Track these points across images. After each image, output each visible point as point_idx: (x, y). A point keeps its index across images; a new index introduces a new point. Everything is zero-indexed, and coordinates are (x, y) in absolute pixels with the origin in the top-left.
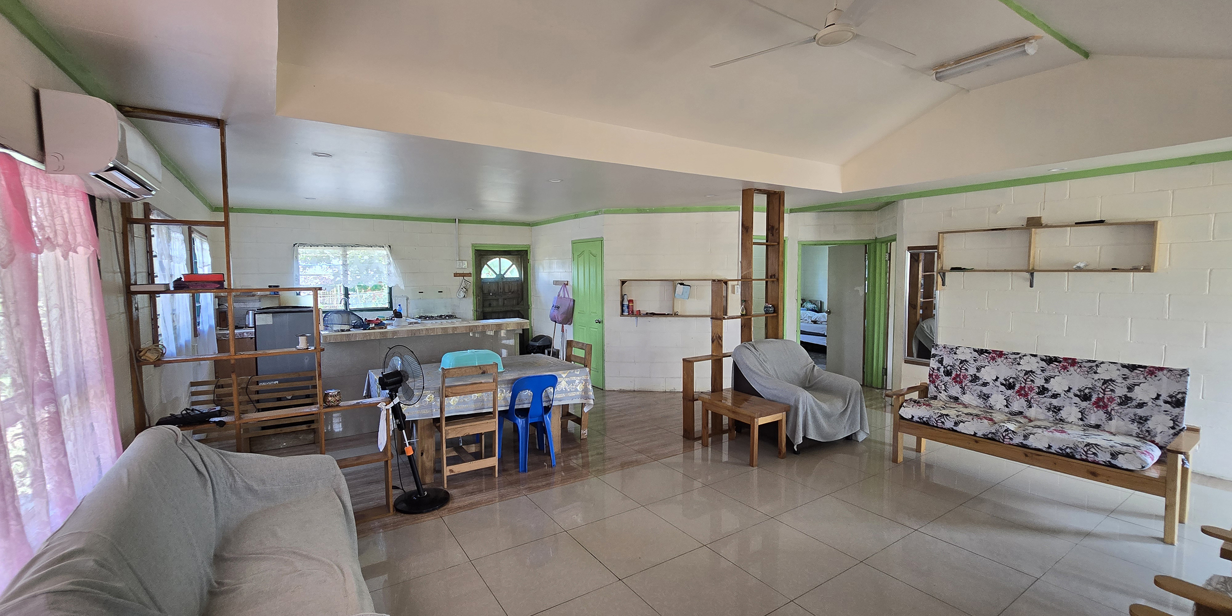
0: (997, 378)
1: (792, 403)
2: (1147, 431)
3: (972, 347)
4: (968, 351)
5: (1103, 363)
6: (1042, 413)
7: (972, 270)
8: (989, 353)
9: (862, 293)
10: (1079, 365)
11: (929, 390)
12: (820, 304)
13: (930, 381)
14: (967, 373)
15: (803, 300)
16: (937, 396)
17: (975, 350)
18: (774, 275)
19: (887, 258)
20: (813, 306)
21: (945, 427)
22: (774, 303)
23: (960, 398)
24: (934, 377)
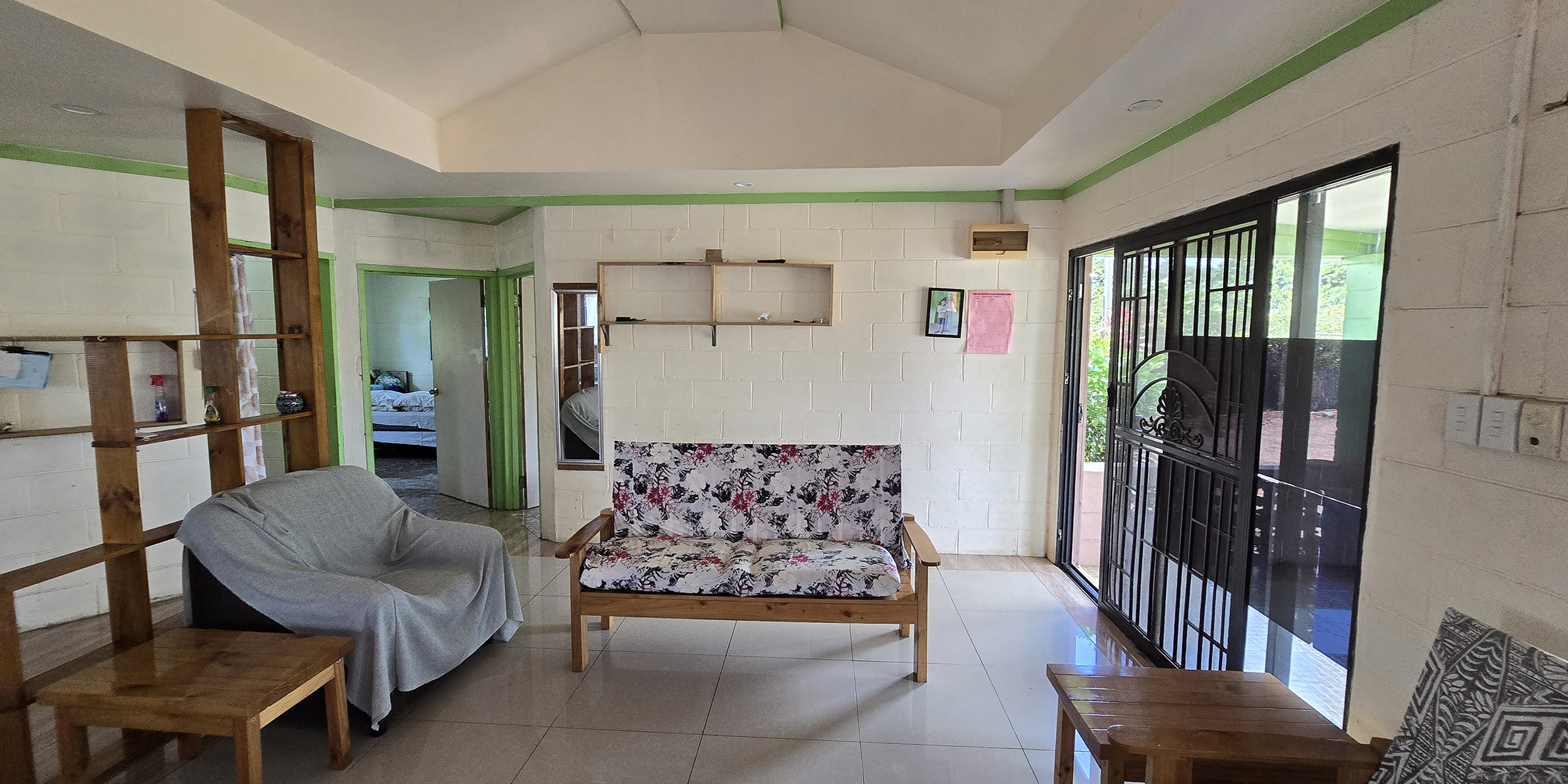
0: (708, 486)
1: (359, 626)
2: (872, 530)
3: (672, 442)
4: (666, 449)
5: (823, 447)
6: (765, 529)
7: (642, 322)
8: (694, 449)
9: (480, 360)
10: (799, 454)
11: (616, 521)
12: (405, 378)
13: (615, 506)
14: (668, 485)
15: (378, 372)
16: (628, 529)
17: (675, 447)
18: (300, 328)
19: (516, 304)
20: (395, 380)
21: (656, 589)
22: (303, 388)
23: (660, 527)
24: (621, 498)
